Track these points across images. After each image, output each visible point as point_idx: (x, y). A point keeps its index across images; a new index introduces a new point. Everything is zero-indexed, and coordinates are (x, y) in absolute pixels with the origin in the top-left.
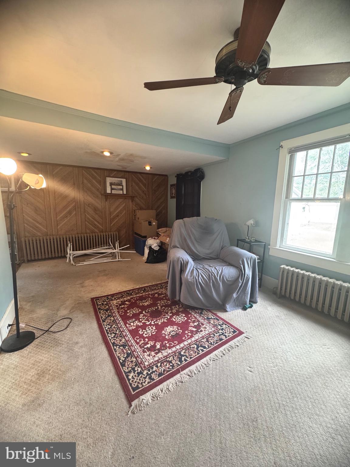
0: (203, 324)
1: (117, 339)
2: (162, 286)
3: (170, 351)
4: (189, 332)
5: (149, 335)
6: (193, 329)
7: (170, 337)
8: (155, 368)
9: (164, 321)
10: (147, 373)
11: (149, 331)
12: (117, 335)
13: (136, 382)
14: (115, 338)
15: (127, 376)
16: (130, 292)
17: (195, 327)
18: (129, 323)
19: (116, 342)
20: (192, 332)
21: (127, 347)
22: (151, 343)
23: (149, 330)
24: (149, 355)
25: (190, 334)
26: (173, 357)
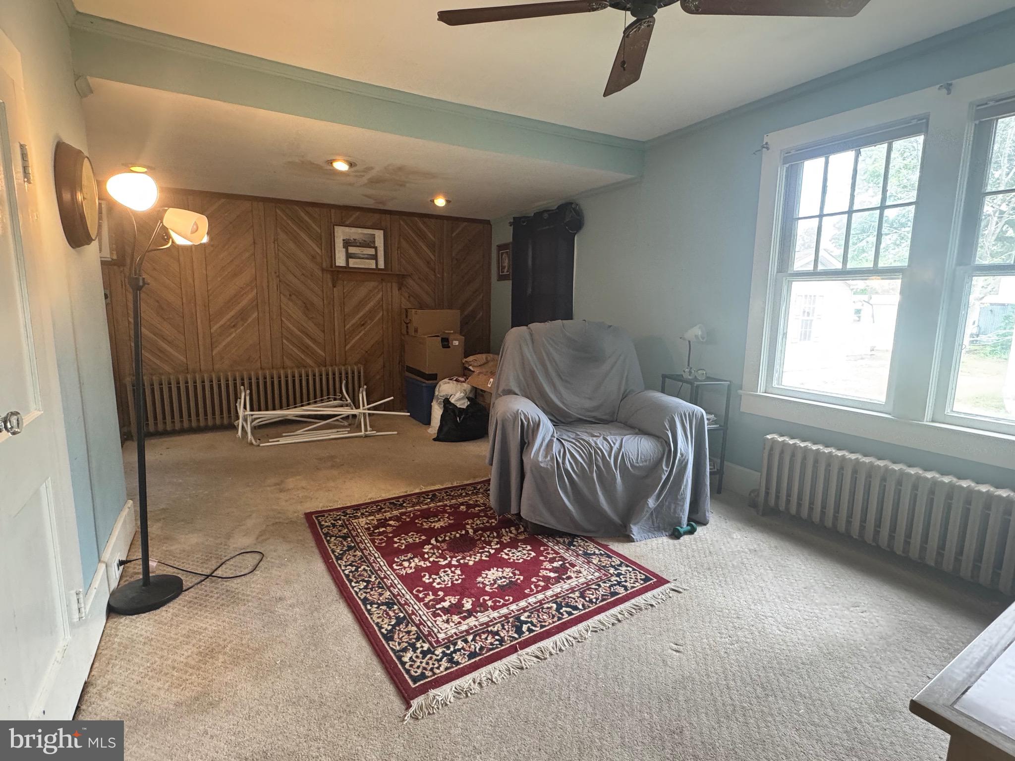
0: (573, 565)
1: (372, 593)
2: (475, 488)
3: (495, 614)
4: (539, 580)
5: (448, 584)
6: (549, 574)
7: (495, 588)
8: (460, 644)
9: (481, 560)
10: (443, 652)
11: (446, 578)
12: (372, 585)
13: (418, 667)
14: (369, 590)
15: (400, 658)
16: (398, 501)
17: (554, 570)
18: (398, 562)
19: (370, 598)
20: (547, 579)
21: (396, 607)
22: (454, 600)
23: (446, 576)
24: (447, 622)
25: (542, 584)
26: (503, 626)
